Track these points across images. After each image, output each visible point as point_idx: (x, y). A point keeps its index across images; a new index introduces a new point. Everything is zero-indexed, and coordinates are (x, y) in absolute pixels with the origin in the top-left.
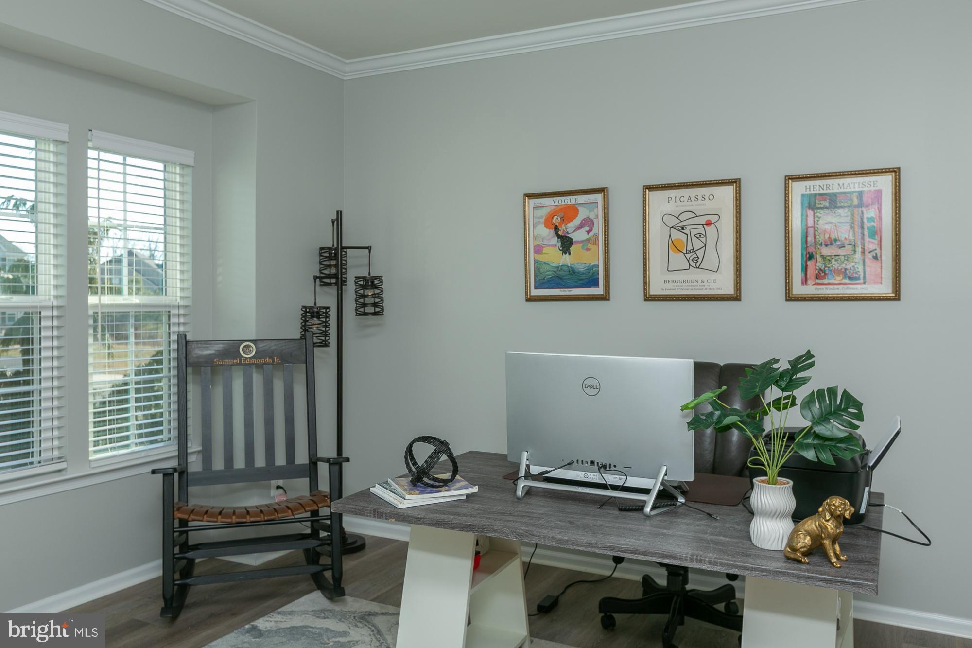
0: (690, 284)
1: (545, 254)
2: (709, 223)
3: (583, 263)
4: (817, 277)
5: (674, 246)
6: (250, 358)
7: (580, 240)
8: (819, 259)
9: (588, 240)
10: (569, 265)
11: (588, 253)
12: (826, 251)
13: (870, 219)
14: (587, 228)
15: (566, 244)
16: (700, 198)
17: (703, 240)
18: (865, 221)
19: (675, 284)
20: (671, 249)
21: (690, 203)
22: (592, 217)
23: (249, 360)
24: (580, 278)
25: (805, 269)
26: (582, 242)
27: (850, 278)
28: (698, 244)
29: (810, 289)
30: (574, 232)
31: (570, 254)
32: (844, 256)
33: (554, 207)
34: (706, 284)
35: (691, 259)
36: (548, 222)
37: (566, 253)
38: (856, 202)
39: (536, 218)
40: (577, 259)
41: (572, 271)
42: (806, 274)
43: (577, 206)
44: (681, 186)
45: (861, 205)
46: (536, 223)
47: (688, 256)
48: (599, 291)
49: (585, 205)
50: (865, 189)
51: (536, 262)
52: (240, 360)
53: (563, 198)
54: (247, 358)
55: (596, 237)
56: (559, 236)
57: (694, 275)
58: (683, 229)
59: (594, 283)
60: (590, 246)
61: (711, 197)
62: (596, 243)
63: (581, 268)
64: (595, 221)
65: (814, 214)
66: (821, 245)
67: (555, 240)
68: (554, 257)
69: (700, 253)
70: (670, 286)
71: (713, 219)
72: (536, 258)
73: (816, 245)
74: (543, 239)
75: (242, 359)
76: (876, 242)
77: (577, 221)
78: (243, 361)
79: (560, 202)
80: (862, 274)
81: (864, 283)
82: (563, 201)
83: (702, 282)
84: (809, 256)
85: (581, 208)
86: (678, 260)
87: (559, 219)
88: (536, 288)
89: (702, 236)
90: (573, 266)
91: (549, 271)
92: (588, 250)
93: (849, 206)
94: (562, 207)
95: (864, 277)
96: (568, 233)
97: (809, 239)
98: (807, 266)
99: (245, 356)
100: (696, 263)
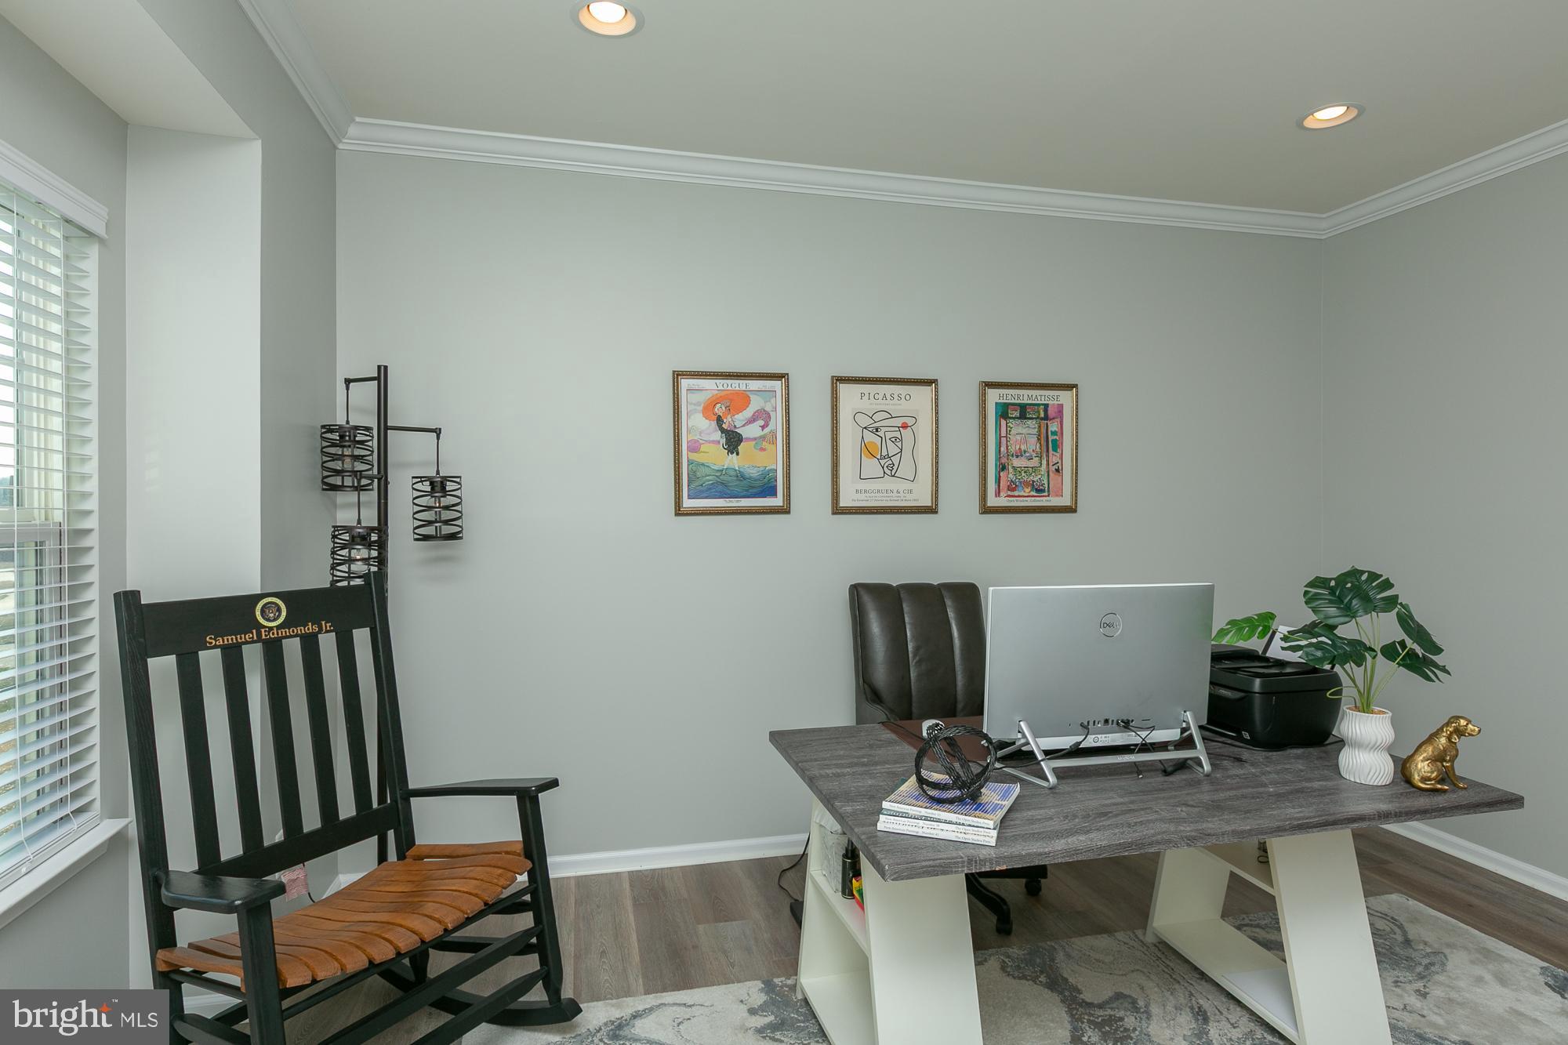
0: (885, 495)
1: (704, 452)
2: (905, 426)
3: (756, 467)
4: (1010, 489)
5: (867, 450)
6: (279, 627)
7: (751, 437)
8: (1011, 470)
9: (763, 438)
10: (737, 468)
11: (763, 453)
12: (1017, 462)
13: (1054, 433)
14: (761, 423)
15: (733, 441)
16: (896, 396)
17: (899, 444)
18: (1050, 433)
19: (868, 495)
20: (864, 454)
21: (884, 401)
22: (768, 408)
23: (275, 631)
24: (753, 485)
25: (998, 480)
26: (755, 439)
27: (1038, 491)
28: (893, 449)
29: (1002, 501)
30: (744, 426)
31: (738, 454)
32: (1032, 468)
33: (717, 392)
34: (902, 494)
35: (886, 464)
36: (708, 409)
37: (732, 453)
38: (1042, 415)
39: (691, 404)
40: (748, 461)
41: (741, 476)
42: (999, 486)
43: (748, 393)
44: (877, 381)
45: (1046, 418)
46: (690, 411)
47: (883, 462)
48: (777, 501)
49: (758, 393)
50: (1050, 402)
51: (690, 462)
52: (259, 634)
53: (729, 382)
54: (271, 629)
55: (774, 434)
56: (723, 430)
57: (889, 484)
58: (877, 431)
59: (771, 491)
60: (765, 445)
61: (908, 397)
62: (774, 442)
63: (754, 473)
64: (773, 415)
65: (1007, 423)
66: (1013, 456)
67: (718, 435)
68: (716, 457)
69: (896, 460)
70: (862, 496)
71: (910, 422)
72: (690, 458)
73: (1008, 455)
74: (700, 433)
75: (263, 630)
76: (1058, 455)
77: (748, 413)
78: (263, 634)
79: (725, 385)
80: (1046, 486)
81: (1048, 496)
82: (730, 385)
83: (898, 492)
84: (1003, 468)
85: (755, 396)
86: (872, 467)
87: (724, 408)
88: (690, 497)
89: (898, 440)
90: (742, 470)
91: (708, 476)
92: (762, 450)
93: (1036, 418)
94: (729, 392)
95: (1049, 491)
96: (735, 427)
97: (1002, 449)
98: (1000, 477)
99: (266, 623)
100: (891, 471)
